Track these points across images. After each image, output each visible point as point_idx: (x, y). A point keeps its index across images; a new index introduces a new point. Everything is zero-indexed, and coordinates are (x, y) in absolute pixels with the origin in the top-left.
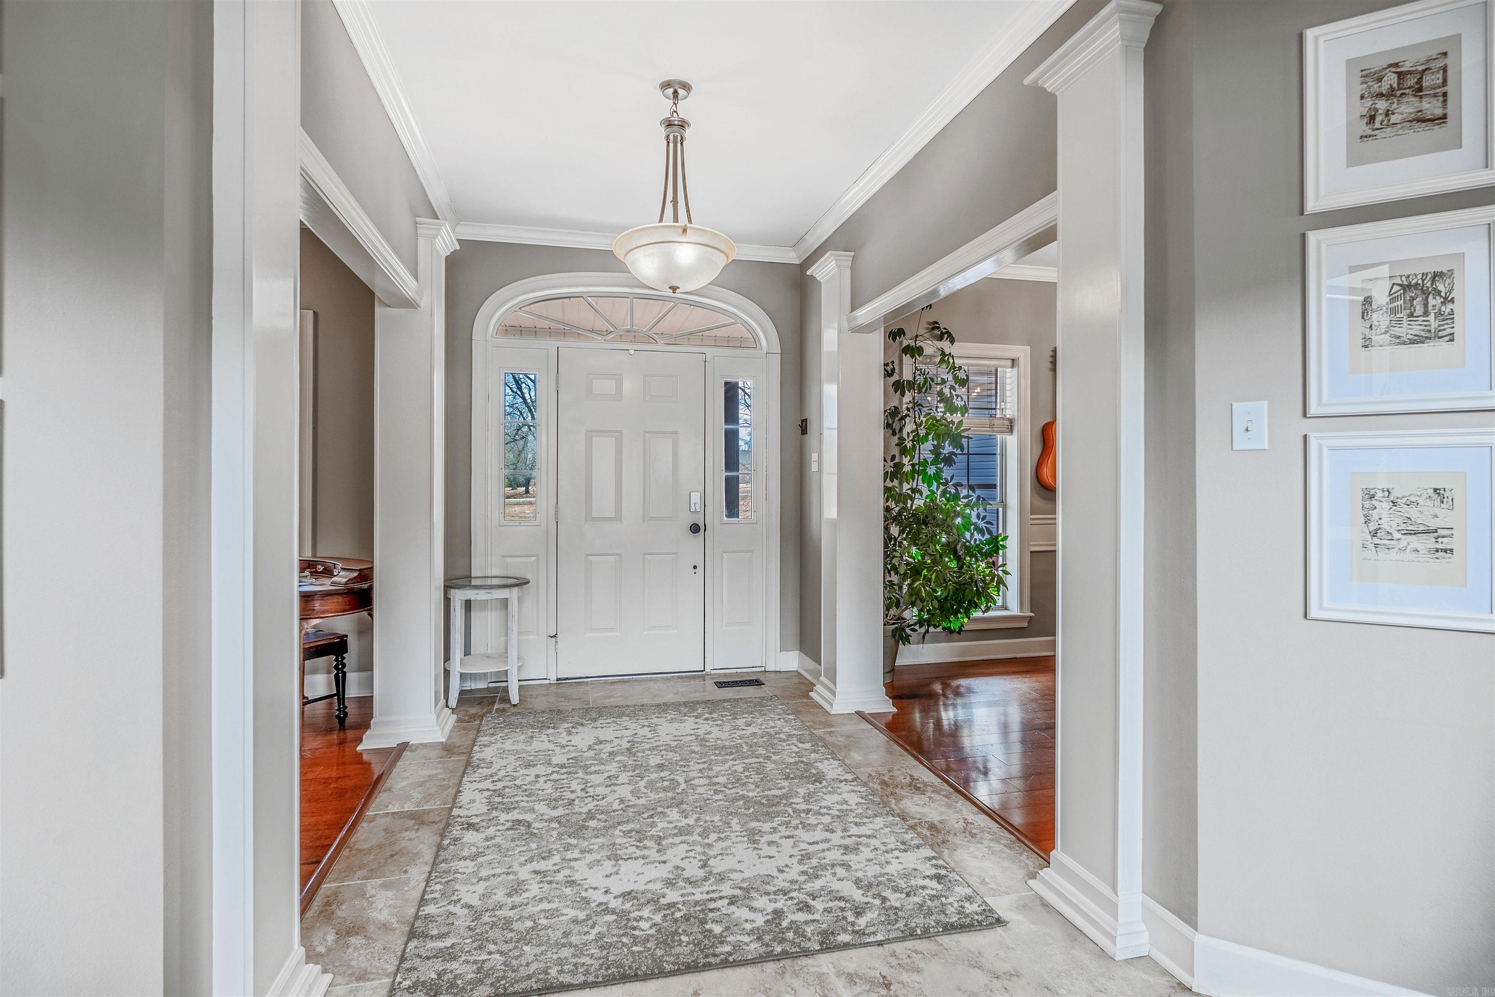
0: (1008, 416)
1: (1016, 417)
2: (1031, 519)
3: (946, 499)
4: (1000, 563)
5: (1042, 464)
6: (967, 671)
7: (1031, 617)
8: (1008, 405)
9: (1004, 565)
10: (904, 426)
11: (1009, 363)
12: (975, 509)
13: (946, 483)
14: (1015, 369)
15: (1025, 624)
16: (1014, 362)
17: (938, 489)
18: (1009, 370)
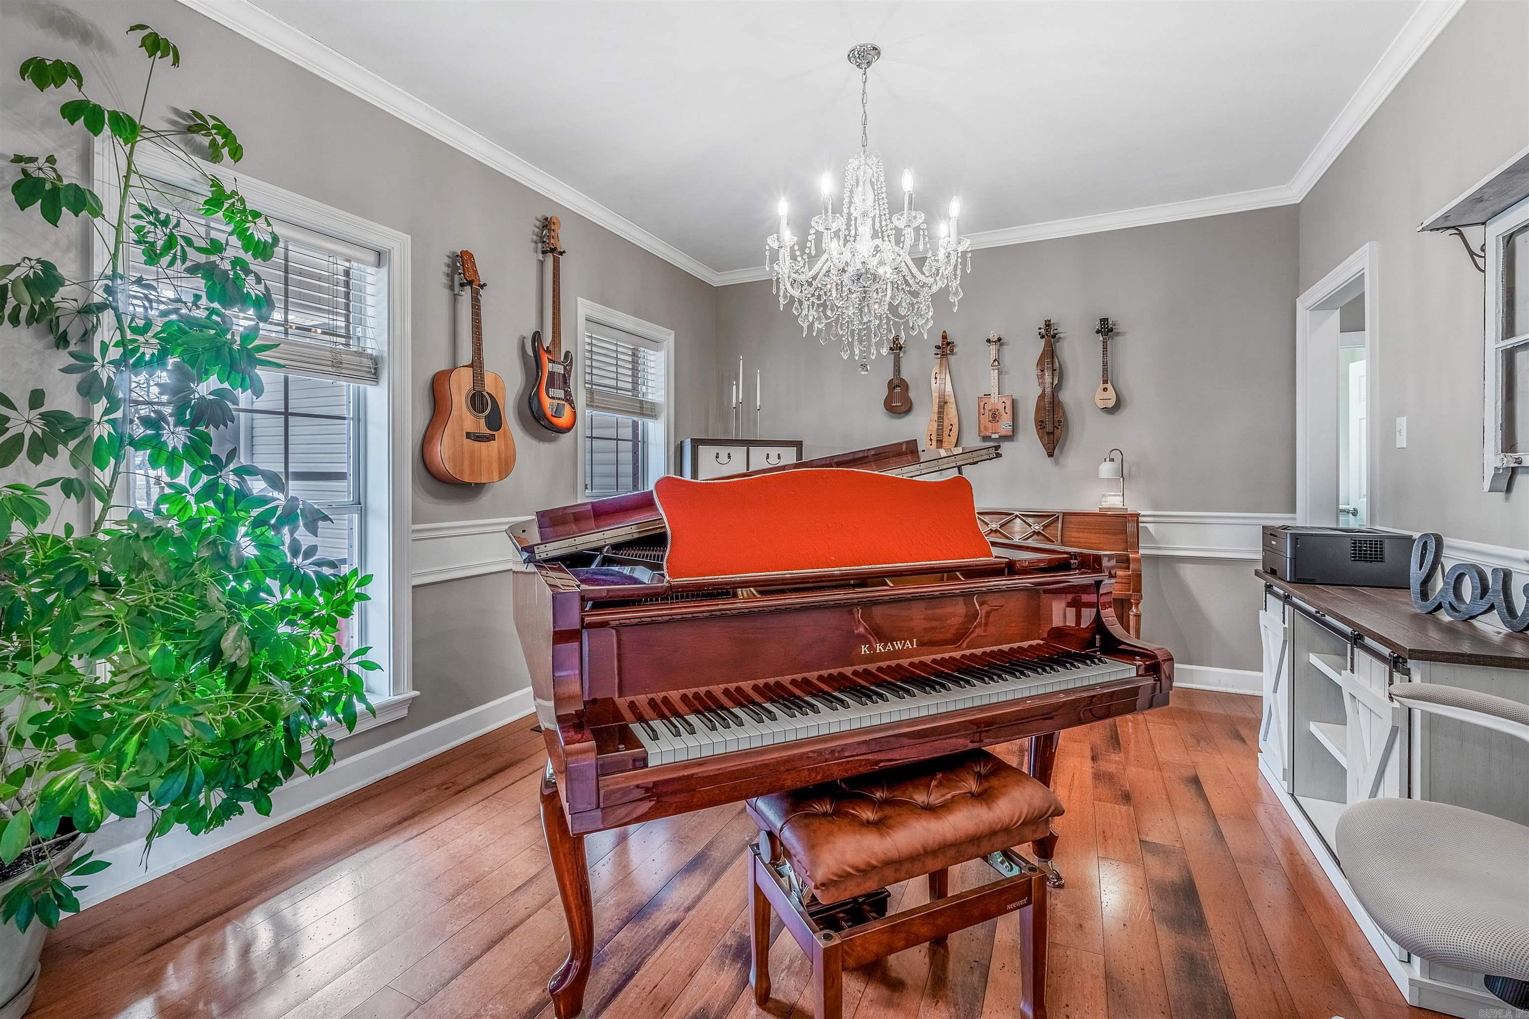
0: (369, 351)
1: (386, 355)
2: (413, 531)
3: (215, 503)
4: (355, 646)
5: (430, 441)
6: (280, 865)
7: (414, 699)
8: (370, 333)
9: (363, 651)
10: (95, 328)
11: (372, 257)
12: (286, 530)
13: (218, 465)
14: (384, 271)
15: (404, 713)
16: (380, 257)
17: (193, 482)
18: (371, 270)
